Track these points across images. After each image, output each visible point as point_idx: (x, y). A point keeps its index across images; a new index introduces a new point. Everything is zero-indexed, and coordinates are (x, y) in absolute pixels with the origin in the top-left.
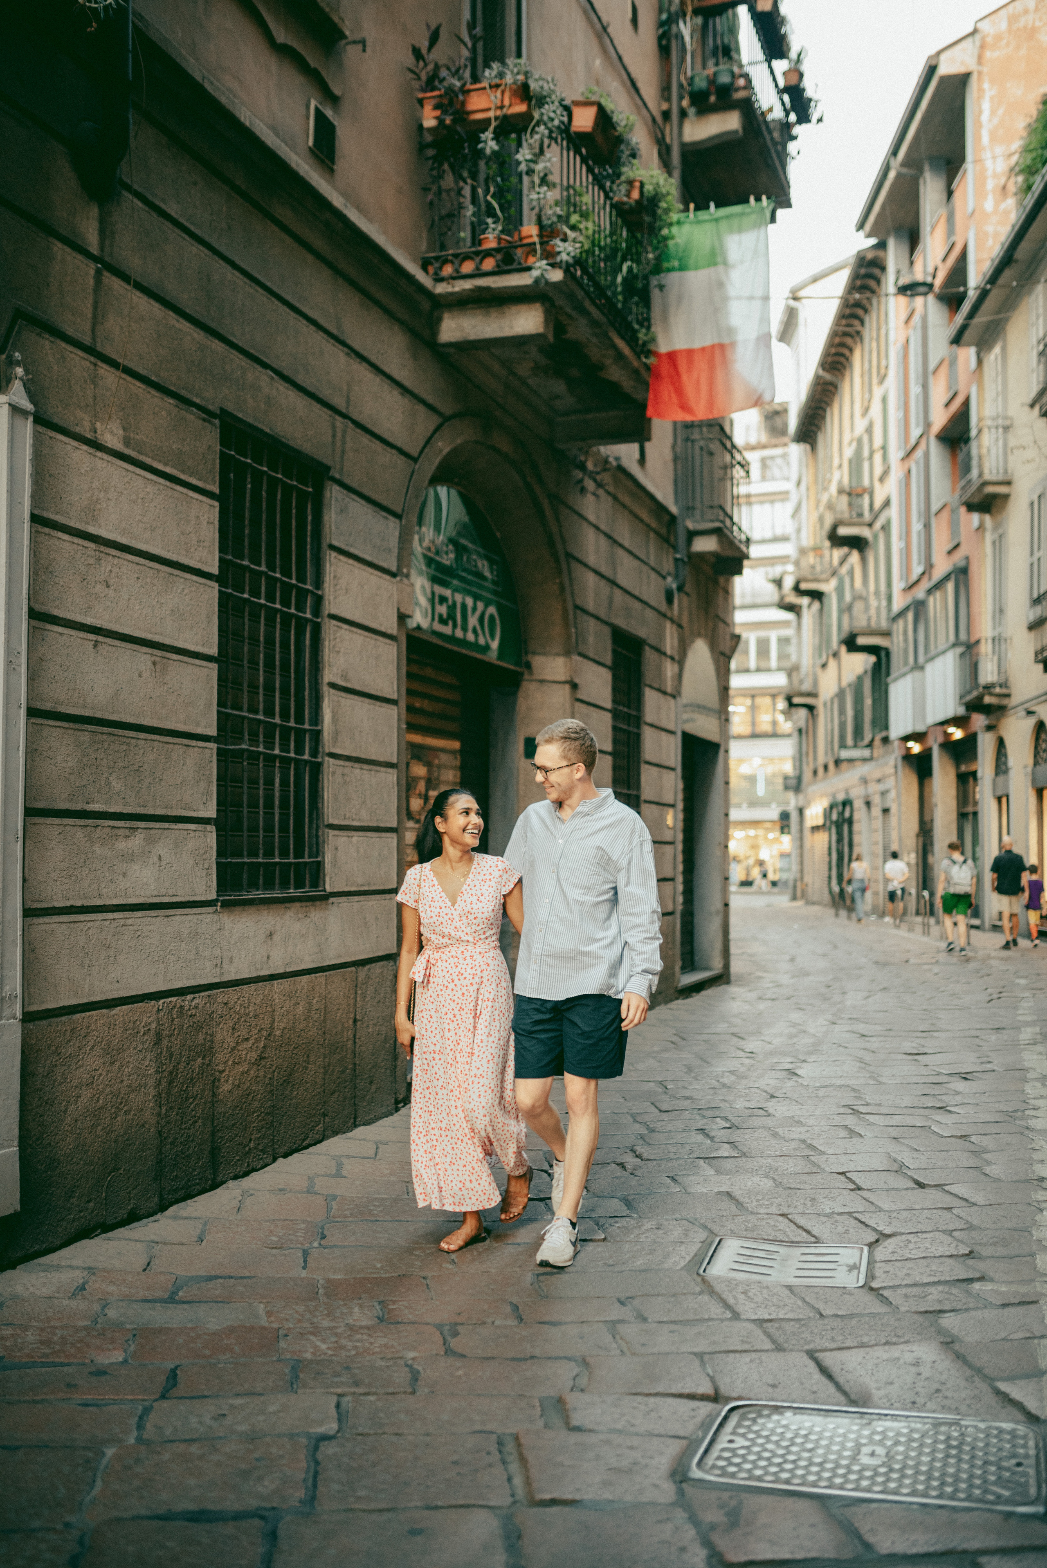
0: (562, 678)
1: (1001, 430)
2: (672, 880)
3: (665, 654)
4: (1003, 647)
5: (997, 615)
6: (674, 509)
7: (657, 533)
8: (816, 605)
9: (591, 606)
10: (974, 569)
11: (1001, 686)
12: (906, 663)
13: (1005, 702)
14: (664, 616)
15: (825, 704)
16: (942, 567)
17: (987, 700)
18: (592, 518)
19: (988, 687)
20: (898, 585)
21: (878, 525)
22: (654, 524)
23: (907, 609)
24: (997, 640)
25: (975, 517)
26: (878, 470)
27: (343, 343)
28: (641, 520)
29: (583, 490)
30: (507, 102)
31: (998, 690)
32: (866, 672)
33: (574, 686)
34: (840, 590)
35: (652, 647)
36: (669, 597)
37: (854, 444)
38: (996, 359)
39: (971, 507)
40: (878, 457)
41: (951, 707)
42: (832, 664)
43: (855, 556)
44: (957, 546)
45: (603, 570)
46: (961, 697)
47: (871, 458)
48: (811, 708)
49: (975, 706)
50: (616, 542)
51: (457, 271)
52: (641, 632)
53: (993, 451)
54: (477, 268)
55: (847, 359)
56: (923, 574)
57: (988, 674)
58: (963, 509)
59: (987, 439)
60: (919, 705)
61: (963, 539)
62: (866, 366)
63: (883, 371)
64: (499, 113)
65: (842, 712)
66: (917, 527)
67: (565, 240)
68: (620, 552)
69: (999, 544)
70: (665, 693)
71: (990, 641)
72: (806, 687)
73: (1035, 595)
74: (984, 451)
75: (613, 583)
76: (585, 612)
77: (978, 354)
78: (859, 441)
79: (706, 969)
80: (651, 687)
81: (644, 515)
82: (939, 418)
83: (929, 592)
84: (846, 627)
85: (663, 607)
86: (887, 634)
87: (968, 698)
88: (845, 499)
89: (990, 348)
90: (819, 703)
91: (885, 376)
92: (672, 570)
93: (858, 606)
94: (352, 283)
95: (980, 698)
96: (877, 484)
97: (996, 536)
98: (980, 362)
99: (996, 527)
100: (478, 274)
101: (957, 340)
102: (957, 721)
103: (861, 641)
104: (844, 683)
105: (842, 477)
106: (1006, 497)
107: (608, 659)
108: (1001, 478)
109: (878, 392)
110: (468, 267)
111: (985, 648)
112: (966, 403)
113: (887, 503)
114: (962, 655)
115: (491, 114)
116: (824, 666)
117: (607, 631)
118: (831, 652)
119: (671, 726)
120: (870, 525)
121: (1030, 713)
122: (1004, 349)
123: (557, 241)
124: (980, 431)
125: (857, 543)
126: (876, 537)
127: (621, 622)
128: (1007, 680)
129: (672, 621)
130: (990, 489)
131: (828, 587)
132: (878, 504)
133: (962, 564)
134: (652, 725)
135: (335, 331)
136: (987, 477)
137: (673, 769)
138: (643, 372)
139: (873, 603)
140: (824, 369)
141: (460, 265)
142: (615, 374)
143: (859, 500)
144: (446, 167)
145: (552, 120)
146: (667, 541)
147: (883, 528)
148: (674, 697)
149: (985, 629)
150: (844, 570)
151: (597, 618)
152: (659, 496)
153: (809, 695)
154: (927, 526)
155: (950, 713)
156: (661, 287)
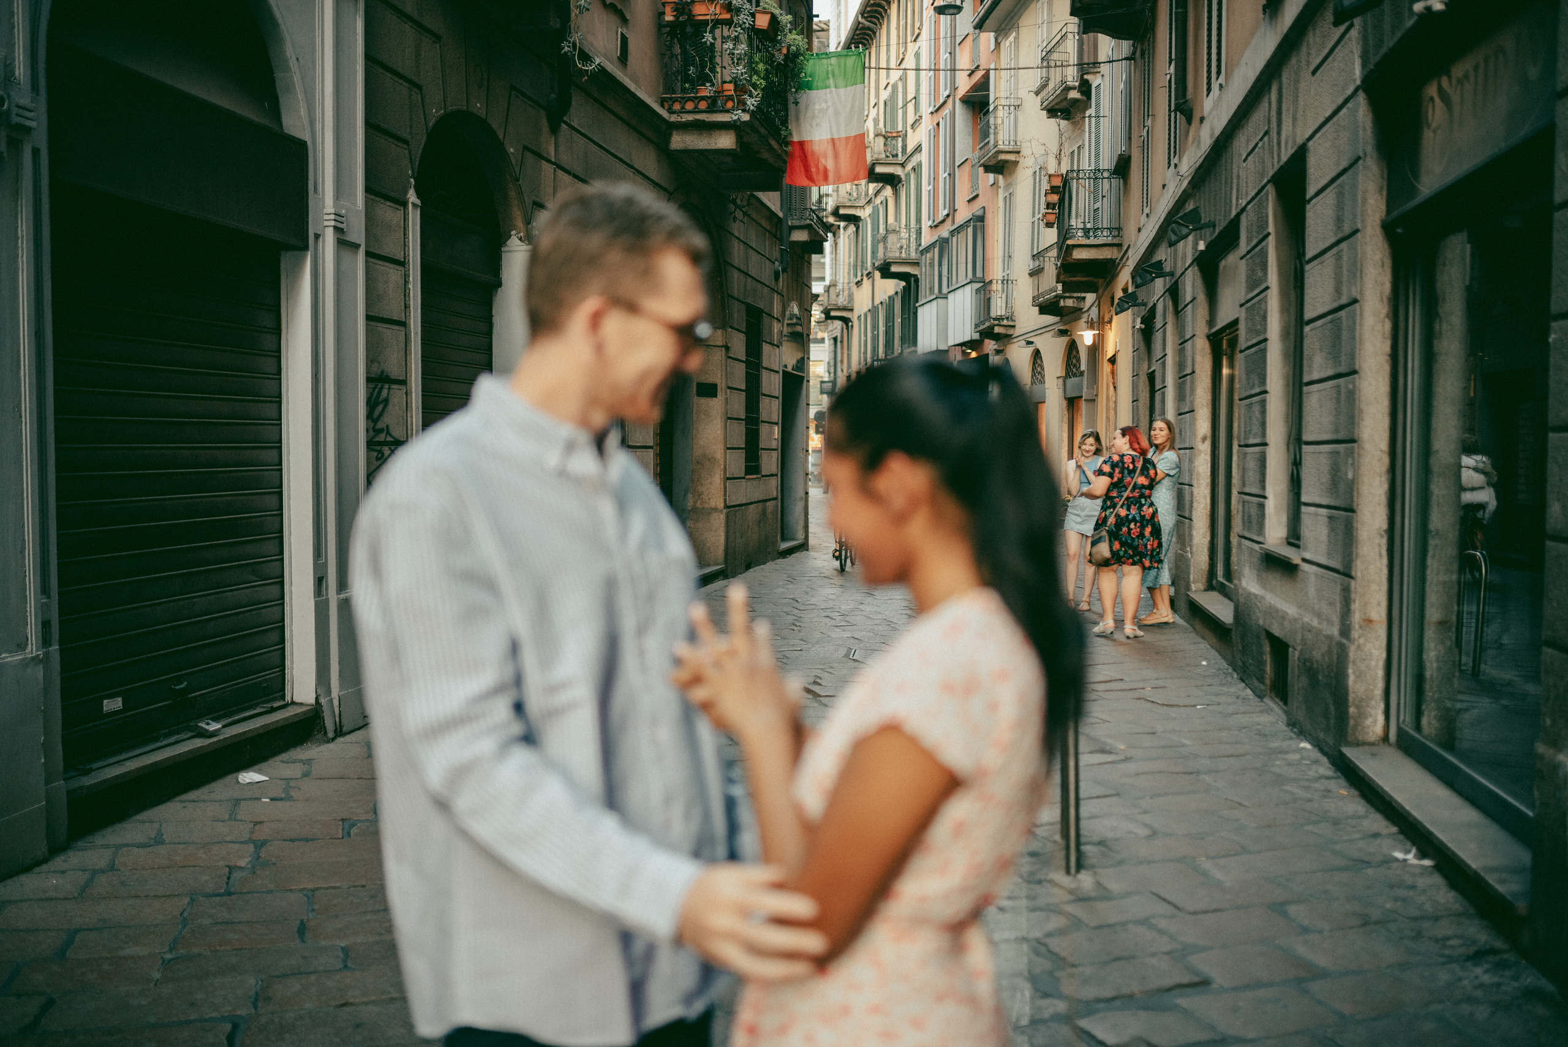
0: (721, 344)
1: (1012, 108)
2: (776, 475)
3: (773, 317)
4: (1010, 286)
5: (1006, 258)
6: (781, 215)
7: (769, 232)
8: (852, 228)
9: (736, 294)
10: (989, 217)
11: (1007, 318)
12: (931, 290)
13: (1011, 332)
14: (774, 290)
15: (859, 317)
16: (964, 214)
17: (997, 330)
18: (736, 234)
19: (999, 319)
20: (926, 223)
21: (909, 167)
22: (768, 228)
23: (933, 245)
24: (1006, 281)
25: (991, 177)
26: (911, 119)
27: (632, 167)
28: (761, 225)
29: (735, 219)
30: (718, 11)
31: (1005, 322)
32: (897, 293)
33: (727, 348)
34: (875, 216)
35: (766, 314)
36: (777, 275)
37: (889, 88)
38: (1011, 43)
39: (988, 169)
40: (911, 107)
41: (967, 333)
42: (867, 283)
43: (888, 191)
44: (977, 196)
45: (742, 268)
46: (977, 326)
47: (905, 106)
48: (846, 321)
49: (988, 333)
50: (748, 245)
51: (683, 108)
52: (761, 305)
53: (1006, 121)
54: (696, 108)
55: (886, 11)
56: (948, 215)
57: (998, 308)
58: (981, 169)
59: (1000, 113)
60: (943, 328)
61: (980, 192)
62: (902, 22)
63: (917, 31)
64: (713, 17)
65: (875, 327)
66: (943, 175)
67: (751, 96)
68: (751, 252)
69: (1009, 200)
70: (773, 345)
71: (1000, 282)
72: (842, 301)
73: (1035, 253)
74: (999, 121)
75: (747, 274)
76: (733, 297)
77: (996, 39)
78: (895, 87)
79: (794, 539)
80: (766, 342)
81: (764, 223)
82: (964, 85)
83: (952, 233)
84: (880, 254)
85: (773, 285)
86: (916, 264)
87: (982, 327)
88: (881, 140)
89: (1006, 35)
90: (854, 317)
91: (919, 35)
92: (779, 257)
93: (892, 238)
94: (635, 129)
95: (992, 327)
96: (909, 131)
97: (1007, 194)
98: (998, 44)
99: (1008, 186)
100: (696, 111)
101: (980, 26)
102: (972, 344)
103: (894, 269)
104: (877, 302)
105: (878, 114)
106: (1016, 163)
107: (743, 328)
108: (1011, 148)
109: (912, 48)
110: (690, 106)
111: (996, 287)
112: (986, 77)
113: (918, 149)
114: (978, 291)
115: (708, 17)
116: (859, 284)
117: (743, 307)
118: (865, 273)
119: (776, 369)
120: (903, 165)
121: (1029, 343)
122: (1017, 38)
123: (746, 96)
124: (996, 108)
125: (892, 180)
126: (908, 175)
127: (750, 300)
128: (1013, 313)
129: (777, 292)
130: (1003, 157)
131: (865, 213)
132: (910, 148)
133: (980, 213)
134: (766, 369)
135: (629, 162)
136: (1001, 147)
137: (777, 398)
138: (783, 155)
139: (904, 234)
140: (863, 17)
141: (685, 103)
142: (765, 155)
143: (894, 142)
144: (676, 41)
145: (745, 23)
146: (775, 236)
147: (914, 169)
148: (778, 347)
149: (996, 272)
150: (878, 200)
151: (739, 300)
152: (773, 208)
153: (845, 309)
154: (952, 175)
155: (967, 338)
156: (797, 103)
